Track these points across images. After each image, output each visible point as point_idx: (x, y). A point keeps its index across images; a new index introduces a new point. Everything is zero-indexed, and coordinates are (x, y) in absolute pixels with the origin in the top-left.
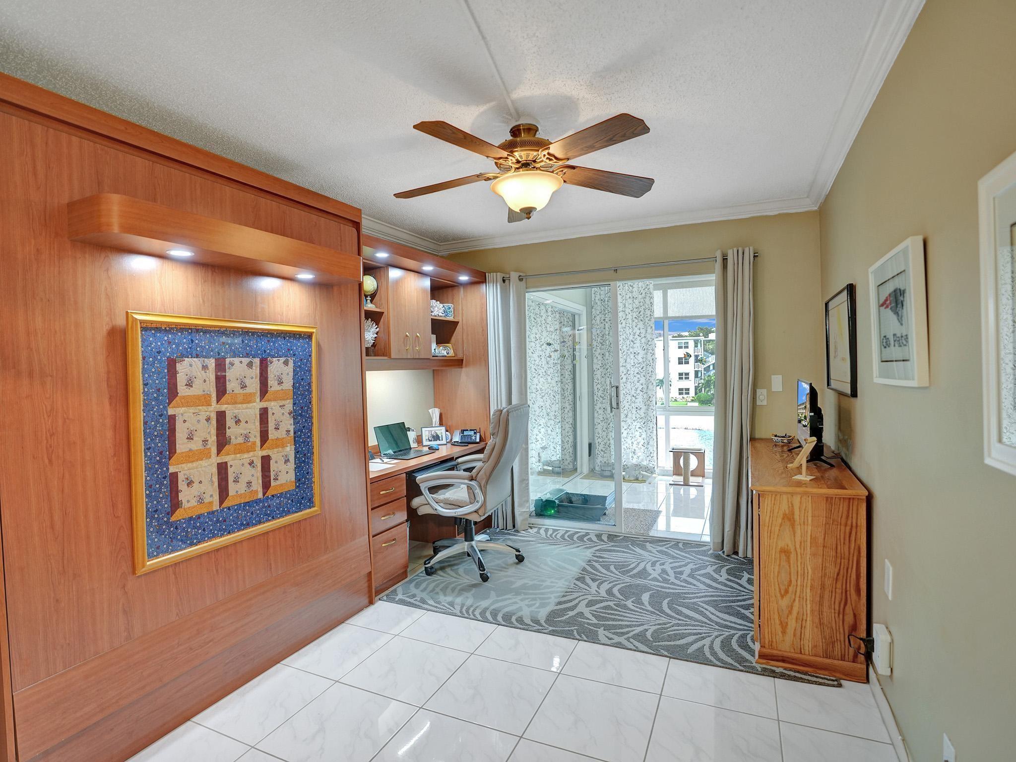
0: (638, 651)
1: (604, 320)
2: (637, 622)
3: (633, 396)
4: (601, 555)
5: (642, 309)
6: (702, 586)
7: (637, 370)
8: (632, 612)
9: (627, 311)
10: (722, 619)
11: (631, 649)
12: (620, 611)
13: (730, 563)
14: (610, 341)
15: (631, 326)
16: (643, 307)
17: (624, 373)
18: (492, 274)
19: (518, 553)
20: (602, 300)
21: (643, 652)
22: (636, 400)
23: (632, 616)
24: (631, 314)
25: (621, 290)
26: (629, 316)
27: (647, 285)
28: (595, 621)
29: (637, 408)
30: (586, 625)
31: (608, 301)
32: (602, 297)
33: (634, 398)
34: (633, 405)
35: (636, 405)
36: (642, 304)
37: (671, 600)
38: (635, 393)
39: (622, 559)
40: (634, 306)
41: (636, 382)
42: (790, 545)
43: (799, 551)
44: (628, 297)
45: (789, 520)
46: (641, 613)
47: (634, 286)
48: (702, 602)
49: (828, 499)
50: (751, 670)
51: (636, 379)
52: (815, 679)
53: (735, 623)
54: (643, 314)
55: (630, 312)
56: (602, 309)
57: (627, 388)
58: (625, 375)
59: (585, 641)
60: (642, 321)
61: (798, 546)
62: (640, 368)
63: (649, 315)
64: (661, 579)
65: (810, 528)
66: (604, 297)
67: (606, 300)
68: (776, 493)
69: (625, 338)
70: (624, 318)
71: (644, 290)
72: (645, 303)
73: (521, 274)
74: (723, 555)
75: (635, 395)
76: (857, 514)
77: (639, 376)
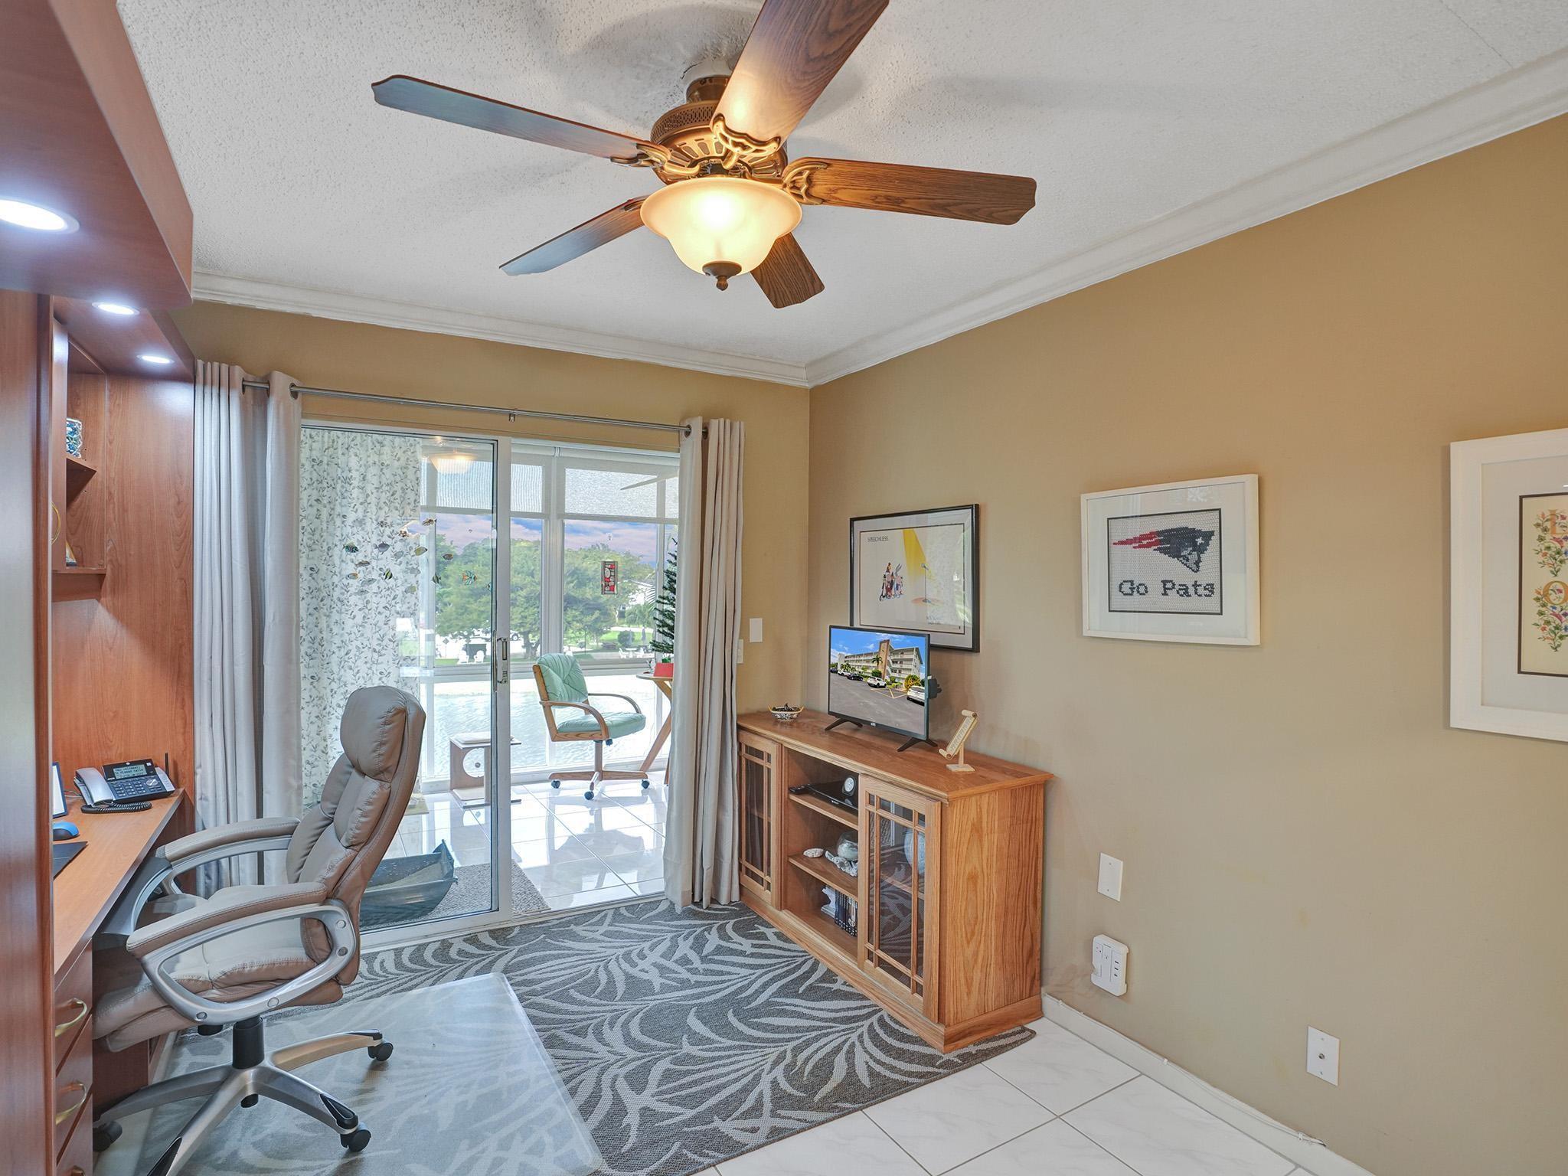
0: (815, 1126)
1: (317, 500)
2: (745, 1075)
3: (375, 651)
4: (525, 977)
5: (398, 488)
6: (744, 972)
7: (383, 602)
8: (717, 1063)
9: (370, 488)
10: (832, 1011)
11: (803, 1130)
12: (699, 1071)
13: (716, 920)
14: (327, 544)
15: (374, 517)
16: (400, 485)
17: (358, 608)
18: (216, 364)
19: (376, 1043)
20: (314, 460)
21: (823, 1123)
22: (381, 659)
23: (722, 1070)
24: (375, 494)
25: (358, 446)
26: (372, 499)
27: (411, 445)
28: (689, 1113)
29: (381, 673)
30: (685, 1129)
31: (328, 464)
32: (315, 454)
33: (376, 655)
34: (374, 667)
35: (381, 668)
36: (398, 478)
37: (734, 1012)
38: (379, 645)
39: (569, 971)
40: (384, 481)
41: (381, 624)
42: (977, 866)
43: (985, 871)
44: (371, 461)
45: (978, 831)
46: (729, 1057)
47: (385, 443)
48: (773, 995)
49: (1013, 791)
50: (952, 1068)
51: (382, 618)
52: (1002, 1042)
53: (849, 1009)
54: (401, 497)
55: (374, 491)
56: (314, 479)
57: (365, 635)
58: (360, 610)
59: (726, 1160)
60: (397, 509)
61: (985, 867)
62: (389, 599)
63: (412, 500)
64: (675, 984)
65: (996, 835)
66: (319, 455)
67: (325, 462)
68: (964, 797)
69: (362, 540)
70: (361, 500)
71: (404, 452)
72: (406, 477)
73: (296, 382)
74: (702, 910)
75: (378, 648)
76: (1036, 806)
77: (387, 613)
